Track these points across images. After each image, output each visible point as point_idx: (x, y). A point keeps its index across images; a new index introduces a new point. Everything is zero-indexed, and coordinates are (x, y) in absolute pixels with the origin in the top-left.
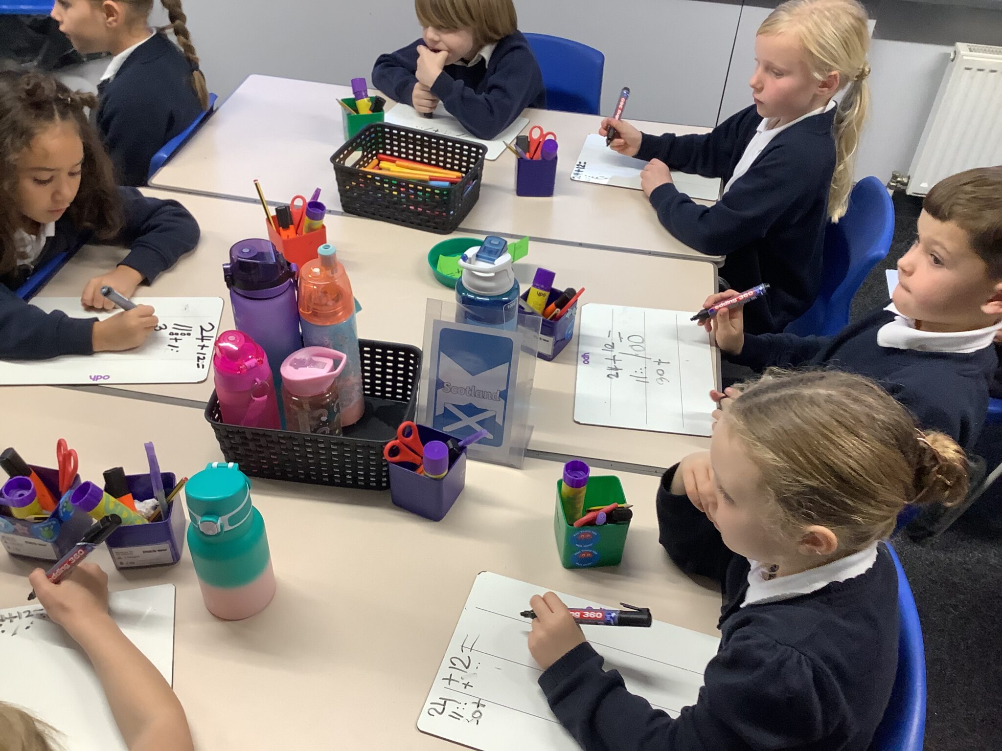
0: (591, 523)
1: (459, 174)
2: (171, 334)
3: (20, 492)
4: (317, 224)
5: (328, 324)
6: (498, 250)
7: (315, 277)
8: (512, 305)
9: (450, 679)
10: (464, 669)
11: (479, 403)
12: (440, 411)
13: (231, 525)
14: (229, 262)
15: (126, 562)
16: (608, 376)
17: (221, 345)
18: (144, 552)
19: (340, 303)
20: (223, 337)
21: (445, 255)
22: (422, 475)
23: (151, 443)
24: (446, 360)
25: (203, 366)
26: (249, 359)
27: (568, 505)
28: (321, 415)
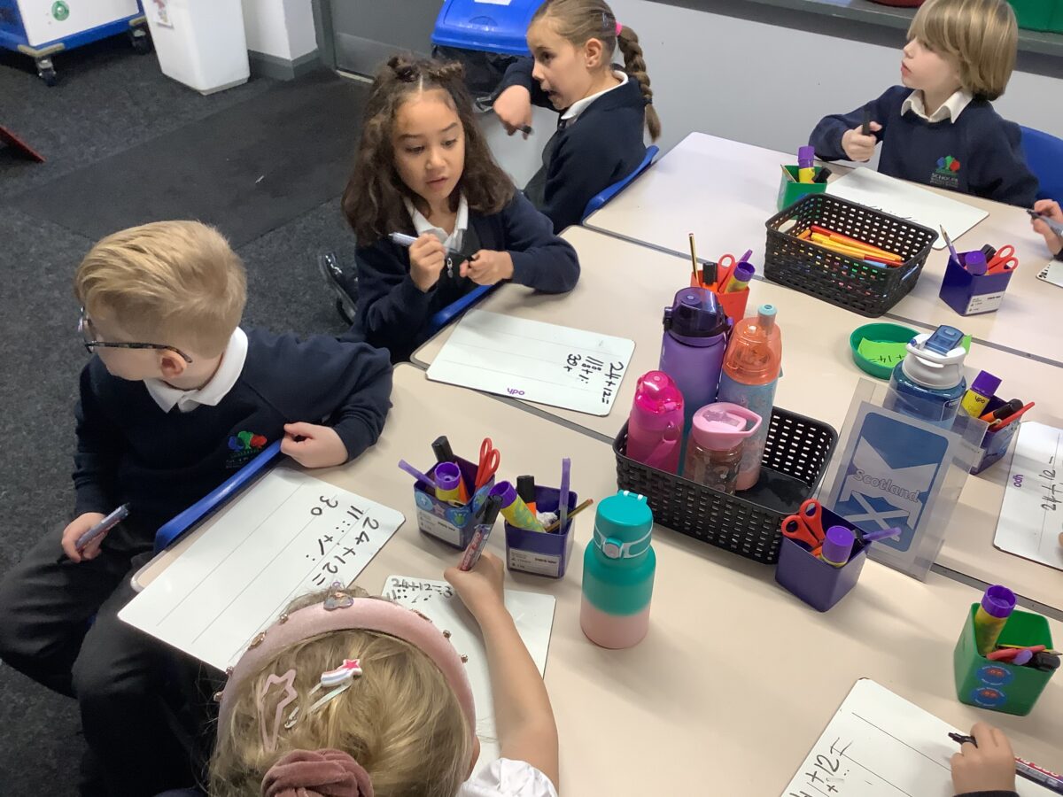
0: (1007, 660)
1: (899, 257)
2: (584, 365)
3: (446, 477)
4: (742, 285)
5: (749, 383)
6: (952, 342)
7: (750, 335)
8: (954, 403)
9: (814, 776)
10: (832, 772)
11: (892, 499)
12: (845, 498)
13: (630, 554)
14: (671, 306)
15: (518, 564)
16: (1043, 506)
17: (646, 383)
18: (536, 559)
19: (767, 365)
20: (649, 376)
21: (870, 339)
22: (818, 557)
23: (569, 459)
24: (865, 446)
25: (608, 402)
26: (668, 402)
27: (981, 632)
28: (722, 472)
